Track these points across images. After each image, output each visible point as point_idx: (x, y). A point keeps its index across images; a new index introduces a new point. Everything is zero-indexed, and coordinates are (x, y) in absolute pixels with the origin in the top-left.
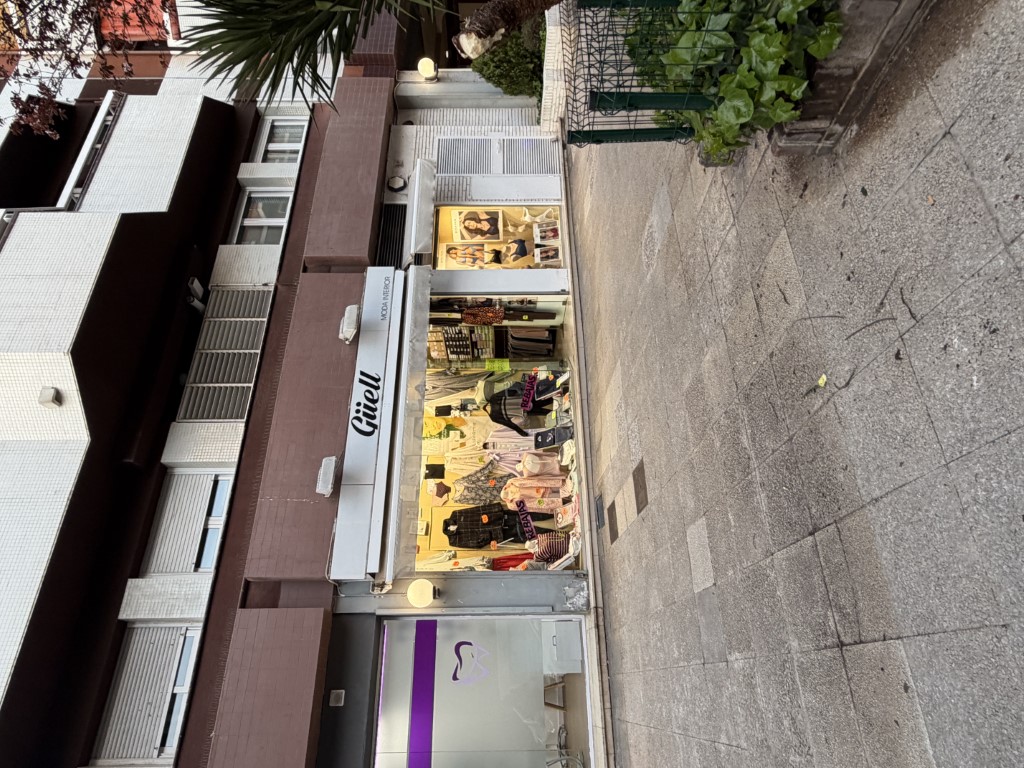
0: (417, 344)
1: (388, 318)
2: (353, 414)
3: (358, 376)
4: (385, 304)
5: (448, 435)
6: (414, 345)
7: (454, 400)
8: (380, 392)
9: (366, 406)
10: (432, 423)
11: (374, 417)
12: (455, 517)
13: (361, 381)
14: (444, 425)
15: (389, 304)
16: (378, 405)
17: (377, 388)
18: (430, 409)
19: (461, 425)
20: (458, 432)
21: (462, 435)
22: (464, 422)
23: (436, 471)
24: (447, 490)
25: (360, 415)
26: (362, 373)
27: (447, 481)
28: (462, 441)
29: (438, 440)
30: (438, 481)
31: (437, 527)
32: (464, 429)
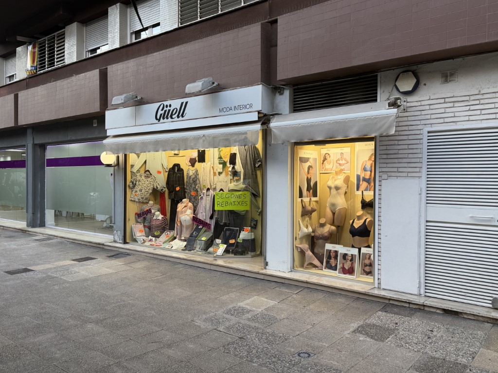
0: (201, 141)
1: (221, 114)
2: (165, 103)
3: (185, 100)
4: (231, 109)
5: (220, 163)
6: (201, 138)
7: (239, 167)
8: (176, 119)
9: (169, 110)
10: (226, 152)
11: (164, 119)
12: (181, 170)
13: (182, 103)
14: (225, 160)
15: (231, 112)
16: (170, 119)
17: (178, 117)
18: (235, 149)
19: (226, 172)
20: (221, 171)
21: (220, 173)
22: (227, 175)
23: (202, 157)
24: (193, 165)
25: (165, 109)
26: (187, 103)
27: (197, 164)
28: (217, 174)
29: (218, 157)
30: (197, 159)
31: (176, 160)
32: (223, 175)
